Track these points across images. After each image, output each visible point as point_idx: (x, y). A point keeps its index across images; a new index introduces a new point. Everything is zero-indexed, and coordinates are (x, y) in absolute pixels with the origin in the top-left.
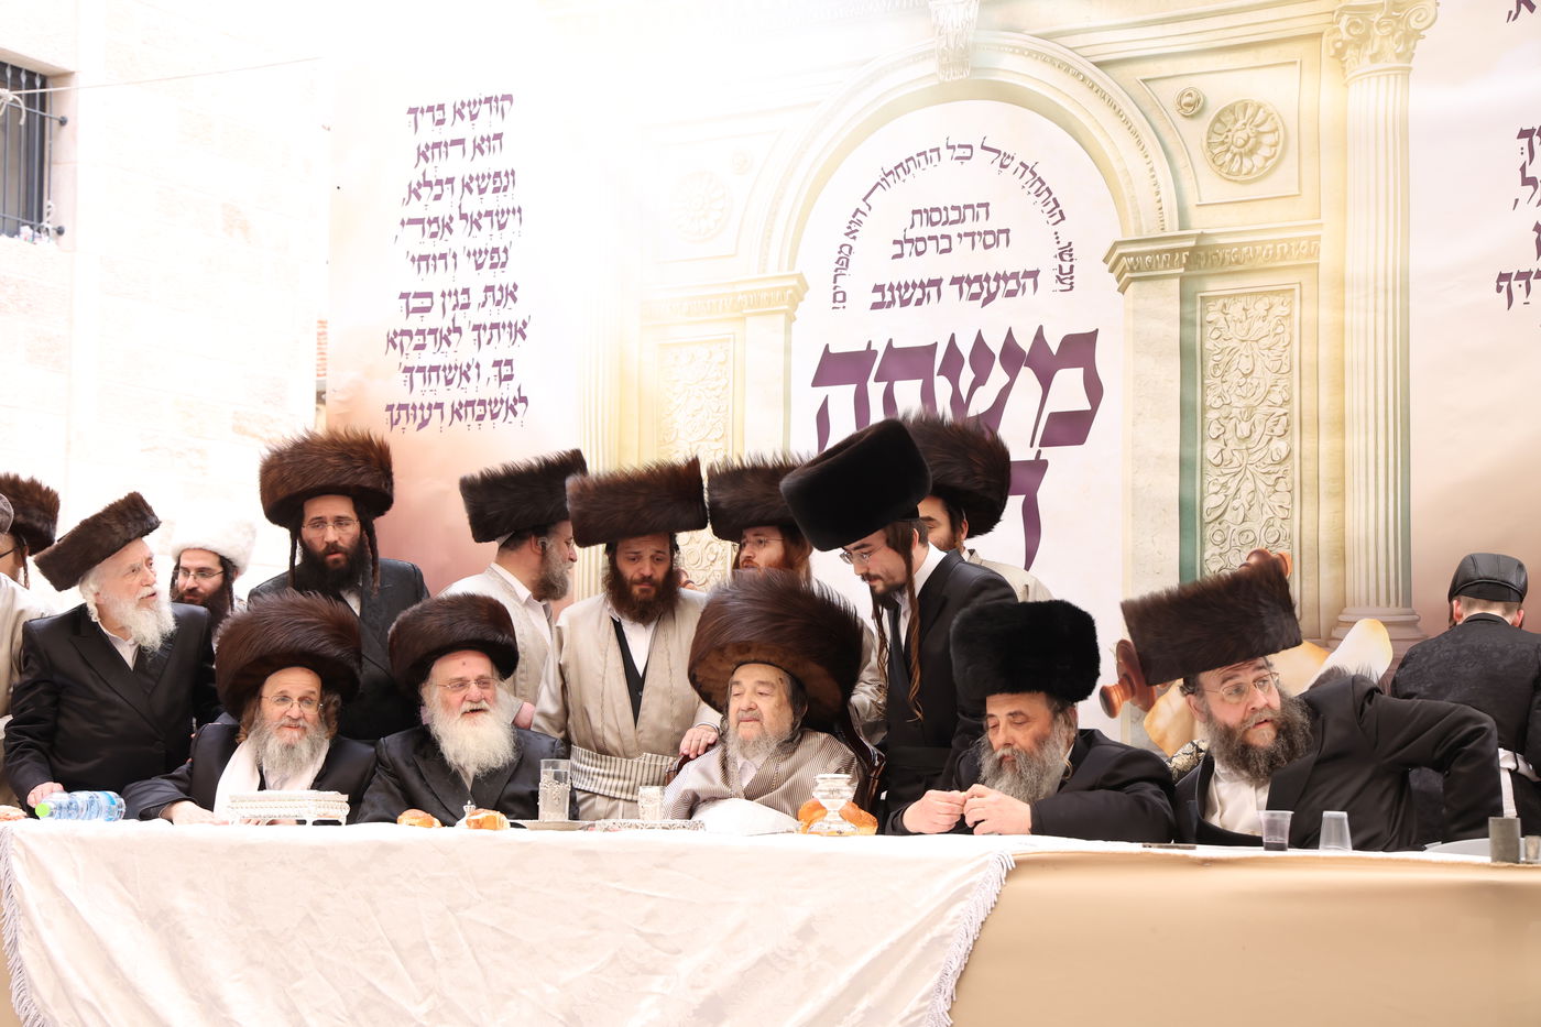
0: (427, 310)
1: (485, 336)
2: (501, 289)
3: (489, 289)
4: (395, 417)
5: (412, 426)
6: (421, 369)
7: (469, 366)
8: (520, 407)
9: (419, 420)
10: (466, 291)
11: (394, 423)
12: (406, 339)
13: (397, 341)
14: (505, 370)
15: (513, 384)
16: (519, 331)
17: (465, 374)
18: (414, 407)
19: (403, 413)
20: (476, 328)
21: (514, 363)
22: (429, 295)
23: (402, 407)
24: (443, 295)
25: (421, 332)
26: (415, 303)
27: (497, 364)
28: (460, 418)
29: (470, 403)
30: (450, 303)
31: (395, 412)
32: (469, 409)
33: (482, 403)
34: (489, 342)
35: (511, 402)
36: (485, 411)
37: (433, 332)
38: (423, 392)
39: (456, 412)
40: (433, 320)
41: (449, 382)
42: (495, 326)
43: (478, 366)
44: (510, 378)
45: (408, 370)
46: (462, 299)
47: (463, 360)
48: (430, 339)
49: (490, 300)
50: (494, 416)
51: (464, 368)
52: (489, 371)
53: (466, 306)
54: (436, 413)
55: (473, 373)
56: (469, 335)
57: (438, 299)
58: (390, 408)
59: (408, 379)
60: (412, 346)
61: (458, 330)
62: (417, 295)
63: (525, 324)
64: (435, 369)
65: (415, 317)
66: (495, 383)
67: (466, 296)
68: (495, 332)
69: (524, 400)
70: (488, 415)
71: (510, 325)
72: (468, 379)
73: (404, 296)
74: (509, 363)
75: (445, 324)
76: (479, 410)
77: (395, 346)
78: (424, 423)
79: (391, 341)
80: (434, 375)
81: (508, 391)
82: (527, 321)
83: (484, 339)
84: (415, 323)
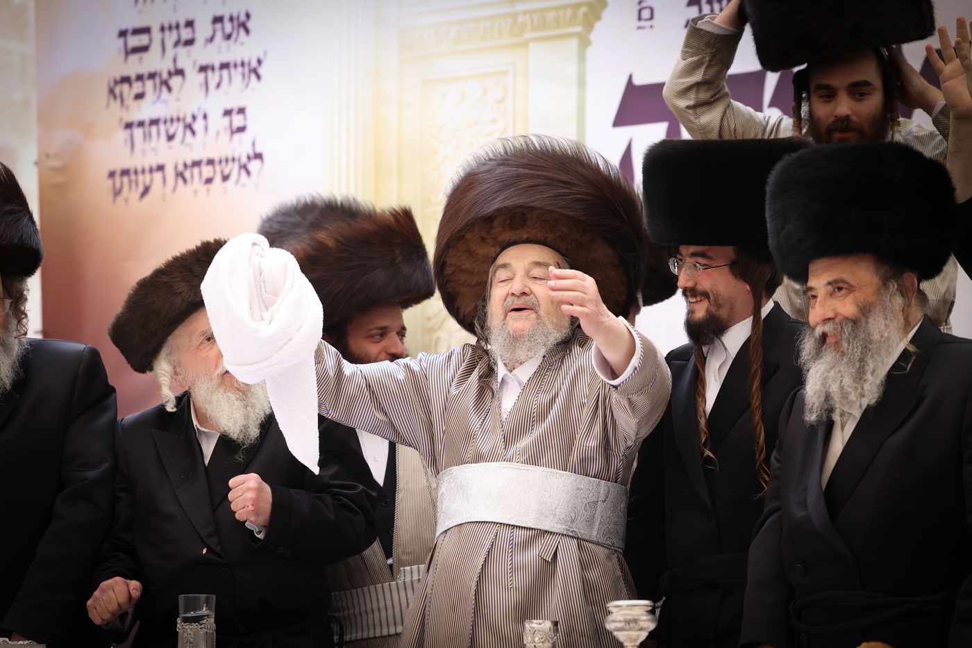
0: (144, 49)
1: (213, 78)
2: (231, 19)
3: (218, 20)
4: (118, 185)
5: (135, 194)
6: (141, 124)
7: (194, 118)
8: (254, 166)
9: (141, 188)
10: (190, 24)
11: (117, 193)
12: (125, 87)
13: (117, 90)
14: (238, 121)
15: (245, 137)
16: (254, 71)
17: (189, 127)
18: (136, 172)
19: (126, 179)
20: (203, 69)
21: (248, 112)
22: (146, 30)
23: (125, 172)
24: (162, 29)
25: (140, 78)
26: (134, 41)
27: (228, 113)
28: (185, 181)
29: (197, 164)
30: (171, 38)
31: (118, 178)
32: (196, 170)
33: (211, 162)
34: (218, 85)
35: (244, 160)
36: (215, 172)
37: (152, 76)
38: (144, 152)
39: (180, 175)
40: (154, 61)
41: (170, 138)
42: (225, 66)
43: (205, 117)
44: (241, 129)
45: (129, 126)
46: (186, 34)
47: (187, 110)
48: (149, 84)
49: (219, 35)
50: (225, 178)
51: (189, 120)
52: (218, 122)
53: (190, 42)
54: (158, 176)
55: (199, 125)
56: (194, 78)
57: (156, 34)
58: (112, 175)
59: (129, 138)
60: (132, 95)
61: (180, 72)
62: (137, 32)
63: (259, 62)
64: (154, 122)
65: (134, 58)
66: (225, 136)
67: (189, 30)
68: (225, 72)
69: (259, 156)
70: (218, 178)
71: (243, 64)
72: (193, 133)
73: (123, 34)
74: (241, 111)
75: (164, 66)
76: (207, 171)
77: (115, 97)
78: (146, 190)
79: (112, 91)
80: (154, 129)
81: (241, 145)
82: (262, 57)
83: (212, 84)
84: (134, 66)
